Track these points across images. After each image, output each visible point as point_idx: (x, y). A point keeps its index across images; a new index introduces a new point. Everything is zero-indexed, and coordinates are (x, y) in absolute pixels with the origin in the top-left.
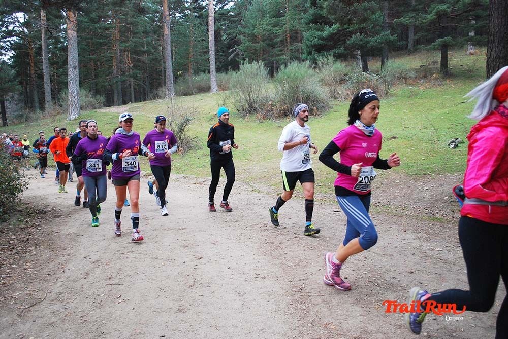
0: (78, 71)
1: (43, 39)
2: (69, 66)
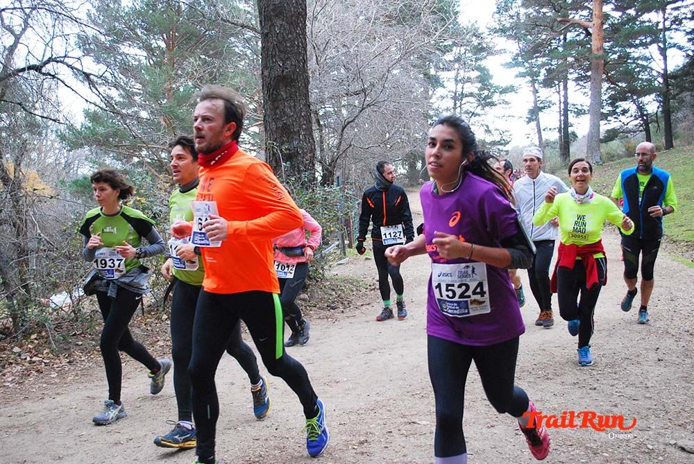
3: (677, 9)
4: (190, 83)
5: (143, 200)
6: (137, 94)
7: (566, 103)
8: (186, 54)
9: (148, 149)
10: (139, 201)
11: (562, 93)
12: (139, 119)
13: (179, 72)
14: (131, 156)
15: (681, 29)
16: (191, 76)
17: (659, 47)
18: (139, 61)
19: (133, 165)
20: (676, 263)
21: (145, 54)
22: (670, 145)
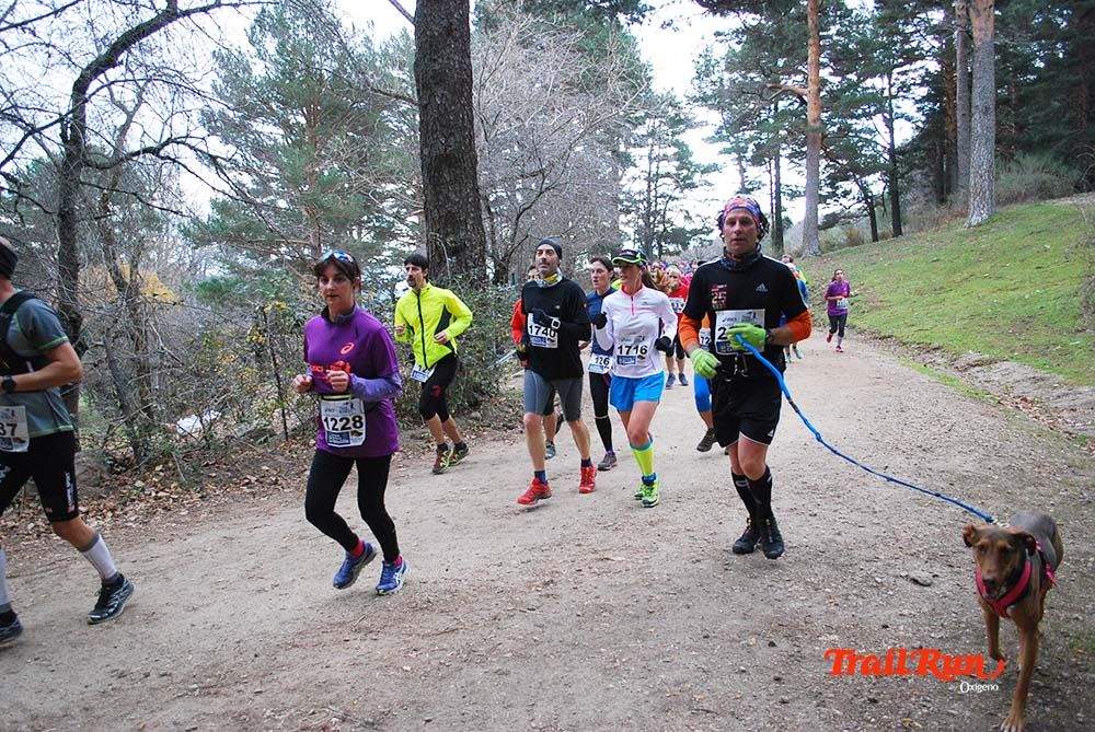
0: (993, 117)
1: (958, 57)
2: (973, 110)
3: (905, 73)
4: (336, 166)
5: (283, 305)
6: (273, 180)
7: (778, 184)
8: (330, 131)
9: (288, 244)
10: (279, 306)
11: (774, 172)
12: (276, 210)
13: (323, 152)
14: (268, 254)
16: (337, 157)
17: (885, 117)
18: (275, 140)
19: (271, 264)
20: (906, 369)
21: (282, 132)
22: (898, 232)
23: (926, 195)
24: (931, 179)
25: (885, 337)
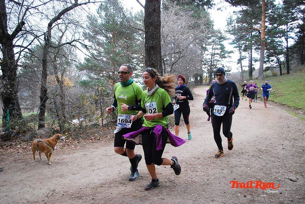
3: (292, 24)
4: (120, 49)
5: (104, 88)
6: (102, 52)
7: (251, 57)
8: (119, 39)
9: (106, 71)
10: (102, 88)
11: (250, 54)
12: (103, 61)
13: (117, 45)
14: (99, 74)
15: (293, 31)
16: (120, 46)
17: (285, 38)
18: (103, 41)
19: (101, 76)
20: (290, 115)
21: (105, 39)
22: (288, 73)
23: (298, 62)
24: (299, 57)
25: (283, 105)
